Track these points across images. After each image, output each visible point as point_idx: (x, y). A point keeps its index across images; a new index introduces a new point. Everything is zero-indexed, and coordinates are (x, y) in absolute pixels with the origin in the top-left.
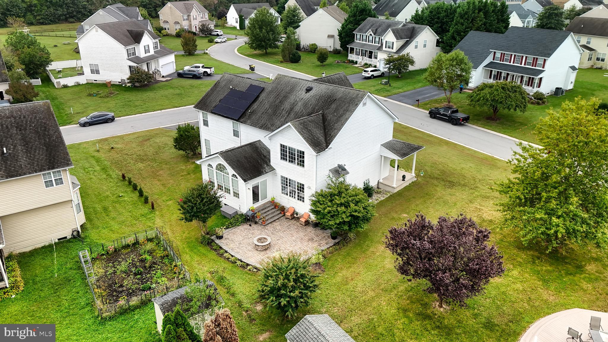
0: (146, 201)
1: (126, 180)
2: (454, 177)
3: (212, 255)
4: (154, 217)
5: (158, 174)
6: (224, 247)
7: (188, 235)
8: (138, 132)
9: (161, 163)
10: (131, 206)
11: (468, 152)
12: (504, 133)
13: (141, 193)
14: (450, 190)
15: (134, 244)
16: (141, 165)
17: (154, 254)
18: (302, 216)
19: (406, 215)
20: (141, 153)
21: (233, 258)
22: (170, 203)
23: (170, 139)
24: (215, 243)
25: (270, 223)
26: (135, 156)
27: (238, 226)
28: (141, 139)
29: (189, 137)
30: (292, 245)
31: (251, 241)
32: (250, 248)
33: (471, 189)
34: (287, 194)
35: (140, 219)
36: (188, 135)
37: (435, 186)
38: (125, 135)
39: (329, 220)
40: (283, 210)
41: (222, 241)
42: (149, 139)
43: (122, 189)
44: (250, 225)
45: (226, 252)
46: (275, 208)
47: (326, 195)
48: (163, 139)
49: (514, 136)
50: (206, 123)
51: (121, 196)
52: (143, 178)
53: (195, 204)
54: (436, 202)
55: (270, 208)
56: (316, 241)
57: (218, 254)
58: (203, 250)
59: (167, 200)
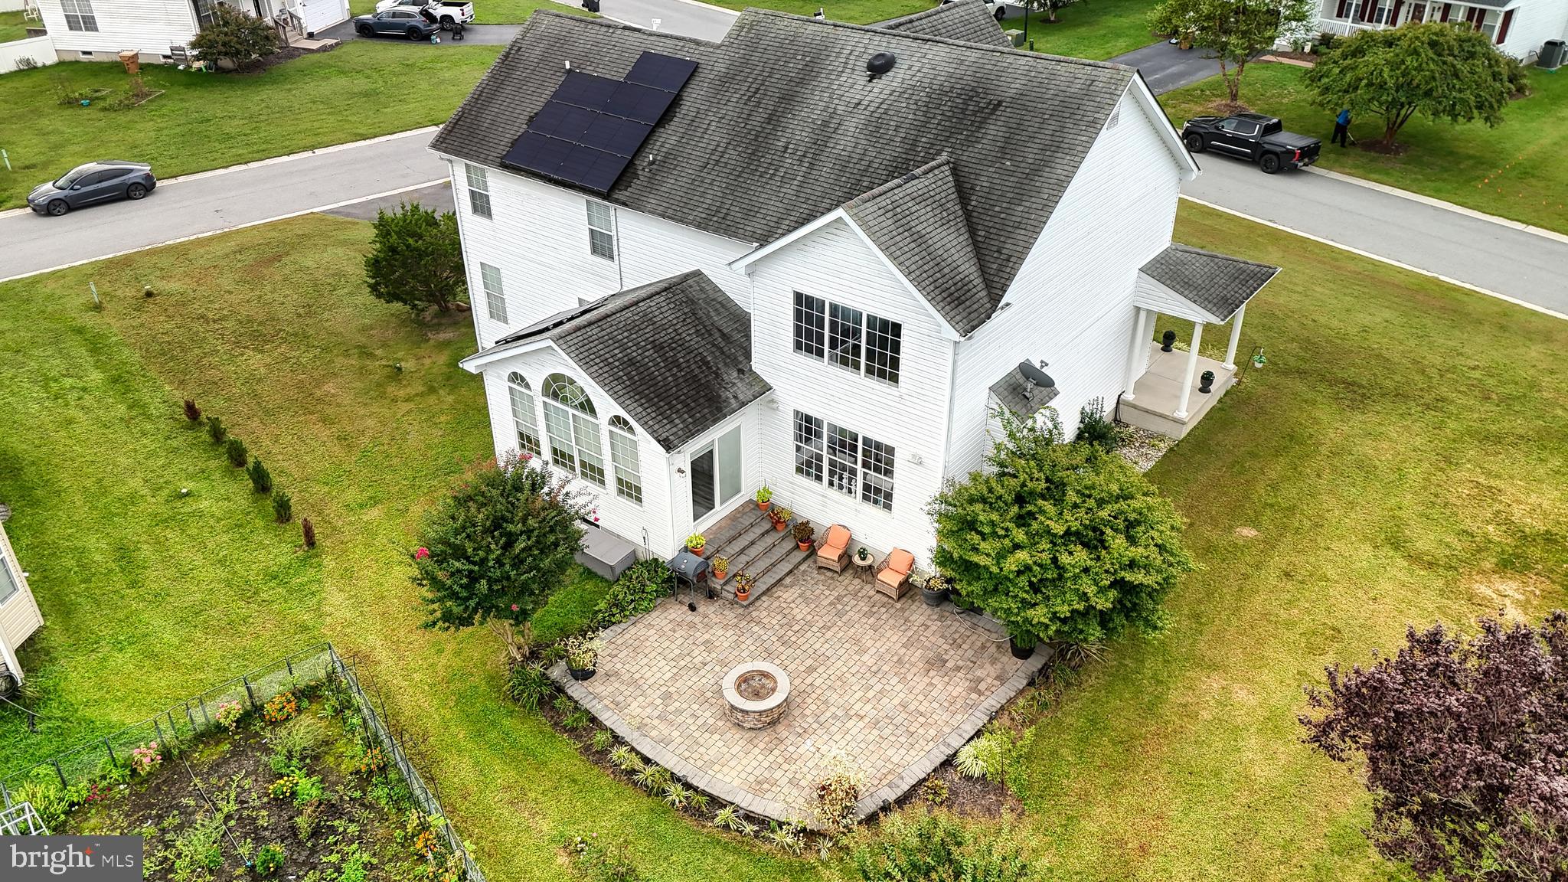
0: (283, 512)
1: (201, 424)
2: (1354, 365)
3: (563, 754)
4: (319, 582)
5: (318, 393)
6: (607, 718)
7: (457, 663)
8: (238, 231)
9: (326, 349)
10: (225, 538)
11: (1352, 266)
12: (1437, 194)
13: (261, 482)
14: (1360, 417)
15: (244, 720)
16: (255, 361)
17: (330, 760)
18: (886, 564)
19: (1254, 533)
20: (254, 310)
21: (650, 770)
22: (374, 514)
23: (352, 254)
24: (570, 698)
25: (764, 593)
26: (230, 324)
27: (647, 611)
28: (249, 258)
29: (421, 254)
30: (871, 694)
31: (707, 680)
32: (707, 715)
33: (1428, 407)
34: (819, 478)
35: (265, 596)
36: (417, 249)
37: (1306, 402)
38: (191, 242)
39: (1027, 605)
40: (805, 536)
41: (595, 685)
42: (278, 258)
43: (187, 463)
44: (692, 608)
45: (618, 740)
46: (774, 528)
47: (1000, 497)
48: (326, 256)
49: (1471, 204)
50: (481, 205)
51: (187, 495)
52: (267, 412)
53: (483, 562)
54: (1334, 469)
55: (758, 531)
56: (958, 669)
57: (587, 749)
58: (523, 730)
59: (361, 506)
